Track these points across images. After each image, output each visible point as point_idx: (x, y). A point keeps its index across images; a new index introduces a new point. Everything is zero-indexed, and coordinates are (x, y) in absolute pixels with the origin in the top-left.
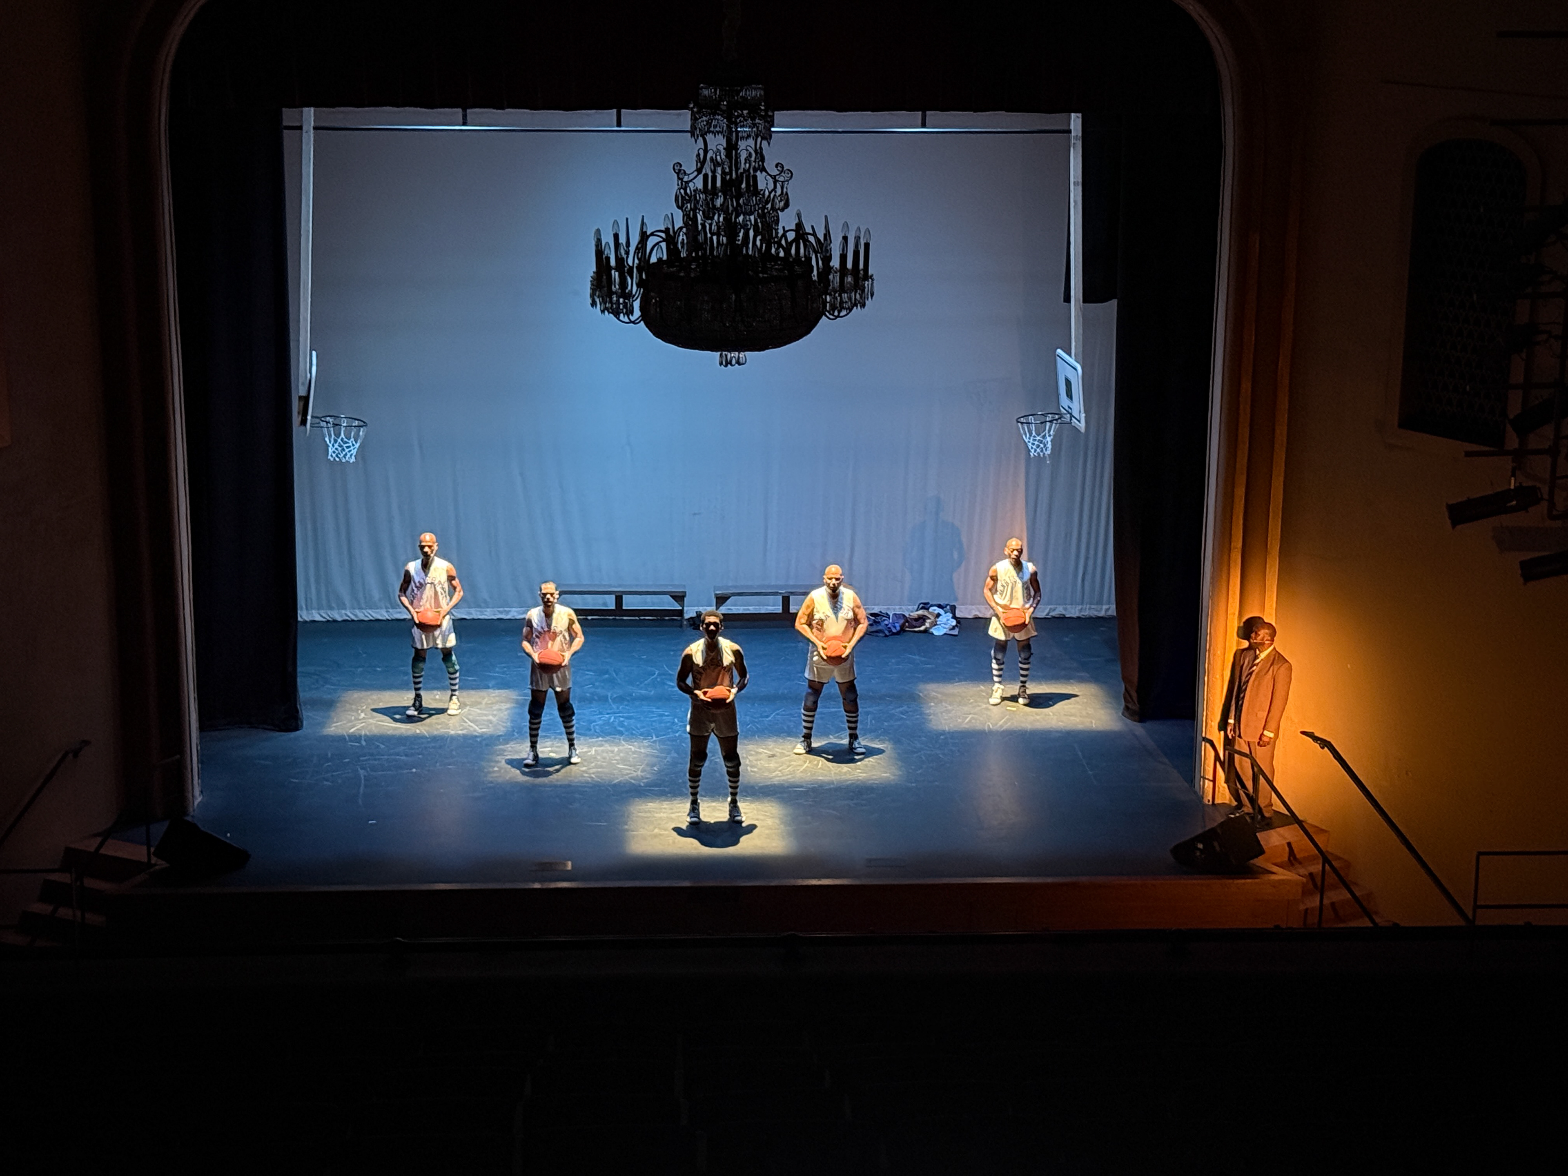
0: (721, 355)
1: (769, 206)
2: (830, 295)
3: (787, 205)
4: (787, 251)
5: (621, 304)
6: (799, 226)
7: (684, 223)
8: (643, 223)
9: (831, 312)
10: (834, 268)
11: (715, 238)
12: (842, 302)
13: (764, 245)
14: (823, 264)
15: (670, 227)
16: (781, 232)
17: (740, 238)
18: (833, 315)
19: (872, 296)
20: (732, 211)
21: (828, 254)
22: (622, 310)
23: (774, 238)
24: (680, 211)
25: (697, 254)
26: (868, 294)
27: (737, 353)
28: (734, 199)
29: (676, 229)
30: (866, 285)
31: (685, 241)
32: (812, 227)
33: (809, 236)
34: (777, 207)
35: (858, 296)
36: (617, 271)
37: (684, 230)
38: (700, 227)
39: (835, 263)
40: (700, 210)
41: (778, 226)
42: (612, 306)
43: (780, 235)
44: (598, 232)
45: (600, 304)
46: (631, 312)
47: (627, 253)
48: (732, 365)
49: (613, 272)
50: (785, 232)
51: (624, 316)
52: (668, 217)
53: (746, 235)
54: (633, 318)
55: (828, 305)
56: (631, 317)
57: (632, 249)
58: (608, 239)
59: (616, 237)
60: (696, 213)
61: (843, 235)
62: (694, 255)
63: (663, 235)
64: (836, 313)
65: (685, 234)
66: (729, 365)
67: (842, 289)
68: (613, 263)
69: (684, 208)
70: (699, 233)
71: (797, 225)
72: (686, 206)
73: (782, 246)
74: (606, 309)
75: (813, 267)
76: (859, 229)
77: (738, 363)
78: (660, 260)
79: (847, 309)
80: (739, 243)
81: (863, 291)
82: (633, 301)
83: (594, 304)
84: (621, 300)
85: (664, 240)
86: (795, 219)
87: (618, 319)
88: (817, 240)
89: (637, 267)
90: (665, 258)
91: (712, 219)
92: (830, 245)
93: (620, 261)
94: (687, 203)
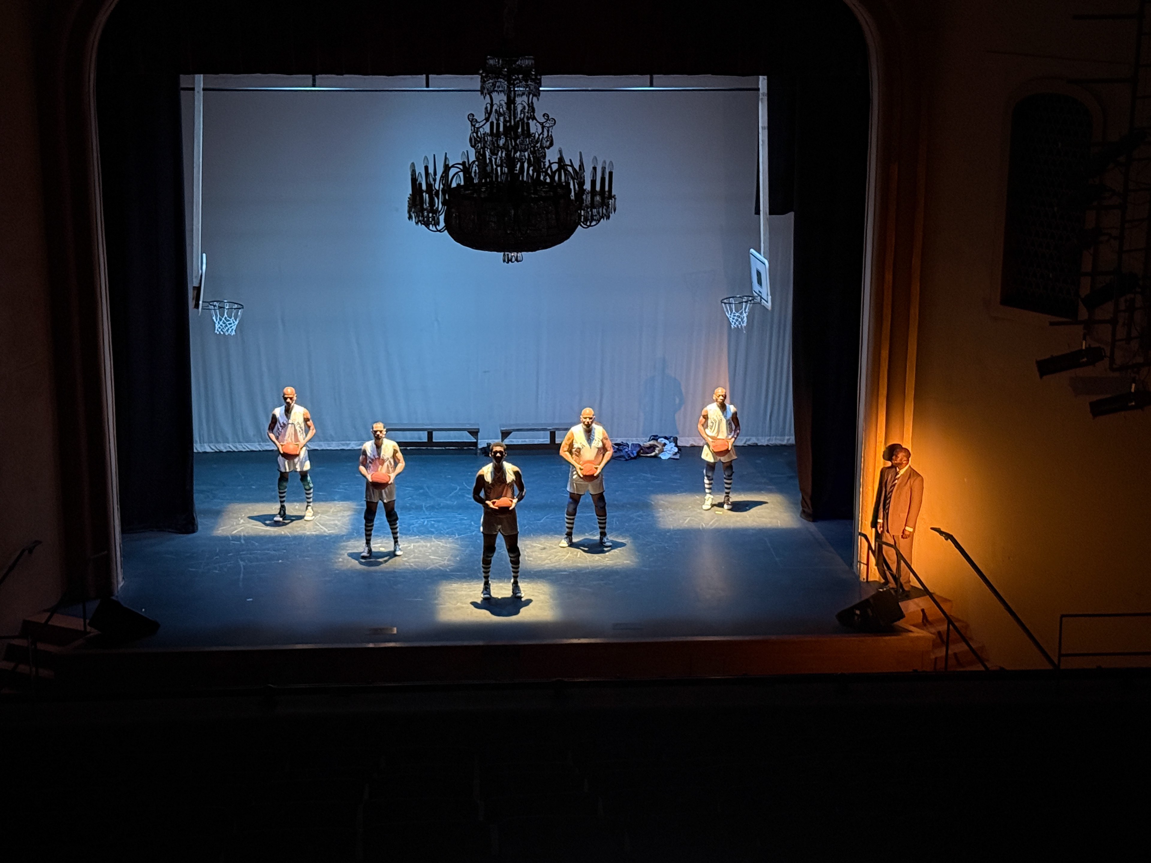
0: (504, 255)
1: (539, 145)
2: (584, 210)
3: (551, 144)
4: (552, 177)
5: (431, 217)
6: (561, 160)
7: (476, 158)
8: (446, 158)
9: (585, 223)
10: (587, 191)
11: (499, 169)
12: (592, 216)
13: (535, 174)
14: (578, 187)
15: (466, 161)
16: (547, 164)
17: (518, 169)
18: (586, 225)
19: (615, 211)
20: (512, 149)
21: (582, 180)
22: (431, 222)
23: (542, 169)
24: (473, 149)
25: (486, 180)
26: (611, 209)
27: (516, 253)
28: (513, 141)
29: (470, 163)
30: (610, 203)
31: (477, 171)
32: (571, 160)
33: (568, 167)
34: (544, 146)
35: (604, 211)
36: (427, 193)
37: (477, 163)
38: (488, 161)
39: (587, 186)
40: (488, 148)
41: (545, 159)
42: (424, 219)
43: (546, 166)
44: (413, 164)
45: (415, 218)
46: (437, 223)
47: (435, 180)
48: (512, 262)
49: (424, 194)
50: (551, 164)
51: (433, 226)
52: (464, 153)
53: (522, 167)
54: (439, 228)
55: (582, 217)
56: (437, 227)
57: (438, 177)
58: (420, 170)
59: (426, 168)
60: (485, 150)
61: (594, 166)
62: (483, 181)
63: (461, 167)
64: (588, 224)
65: (477, 166)
66: (510, 262)
67: (593, 206)
68: (424, 187)
69: (476, 147)
70: (487, 165)
71: (559, 159)
72: (477, 145)
73: (548, 174)
74: (419, 221)
75: (571, 189)
76: (605, 162)
77: (517, 260)
78: (459, 185)
79: (595, 220)
80: (517, 172)
81: (608, 207)
82: (439, 215)
83: (410, 218)
84: (431, 215)
85: (462, 171)
86: (558, 155)
87: (429, 228)
88: (574, 169)
89: (442, 191)
90: (462, 183)
91: (497, 154)
92: (583, 173)
93: (429, 186)
94: (478, 143)
